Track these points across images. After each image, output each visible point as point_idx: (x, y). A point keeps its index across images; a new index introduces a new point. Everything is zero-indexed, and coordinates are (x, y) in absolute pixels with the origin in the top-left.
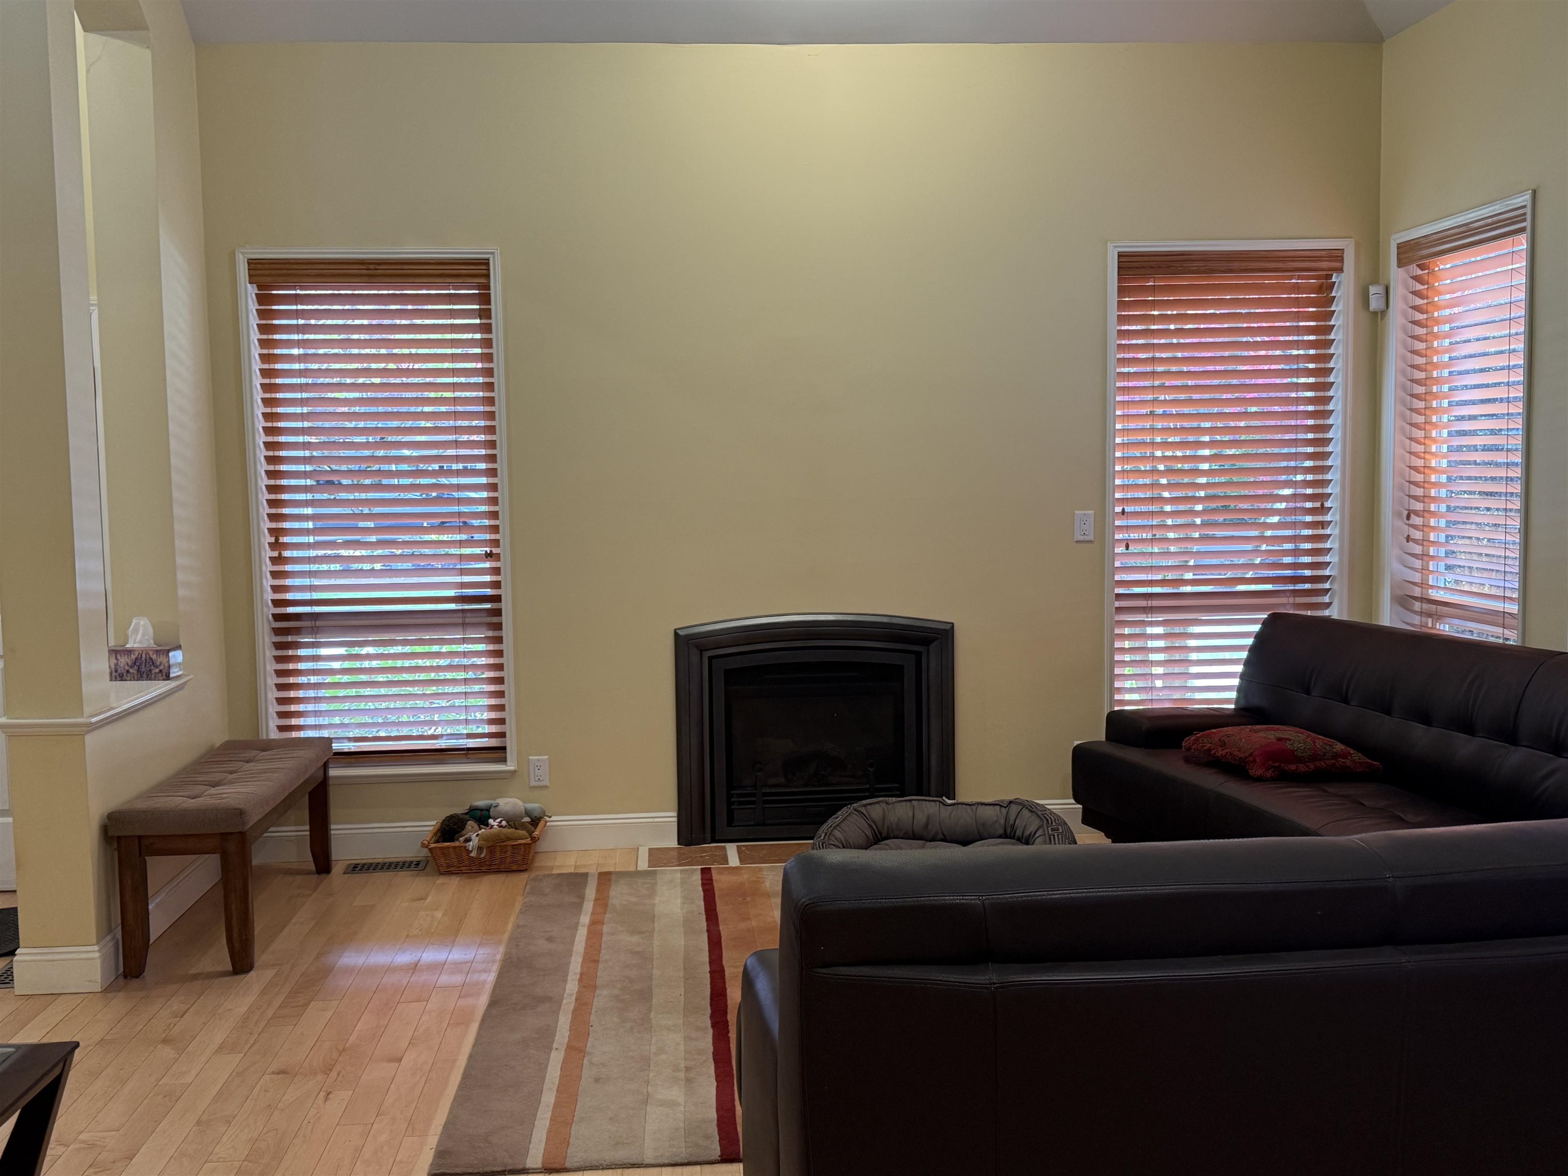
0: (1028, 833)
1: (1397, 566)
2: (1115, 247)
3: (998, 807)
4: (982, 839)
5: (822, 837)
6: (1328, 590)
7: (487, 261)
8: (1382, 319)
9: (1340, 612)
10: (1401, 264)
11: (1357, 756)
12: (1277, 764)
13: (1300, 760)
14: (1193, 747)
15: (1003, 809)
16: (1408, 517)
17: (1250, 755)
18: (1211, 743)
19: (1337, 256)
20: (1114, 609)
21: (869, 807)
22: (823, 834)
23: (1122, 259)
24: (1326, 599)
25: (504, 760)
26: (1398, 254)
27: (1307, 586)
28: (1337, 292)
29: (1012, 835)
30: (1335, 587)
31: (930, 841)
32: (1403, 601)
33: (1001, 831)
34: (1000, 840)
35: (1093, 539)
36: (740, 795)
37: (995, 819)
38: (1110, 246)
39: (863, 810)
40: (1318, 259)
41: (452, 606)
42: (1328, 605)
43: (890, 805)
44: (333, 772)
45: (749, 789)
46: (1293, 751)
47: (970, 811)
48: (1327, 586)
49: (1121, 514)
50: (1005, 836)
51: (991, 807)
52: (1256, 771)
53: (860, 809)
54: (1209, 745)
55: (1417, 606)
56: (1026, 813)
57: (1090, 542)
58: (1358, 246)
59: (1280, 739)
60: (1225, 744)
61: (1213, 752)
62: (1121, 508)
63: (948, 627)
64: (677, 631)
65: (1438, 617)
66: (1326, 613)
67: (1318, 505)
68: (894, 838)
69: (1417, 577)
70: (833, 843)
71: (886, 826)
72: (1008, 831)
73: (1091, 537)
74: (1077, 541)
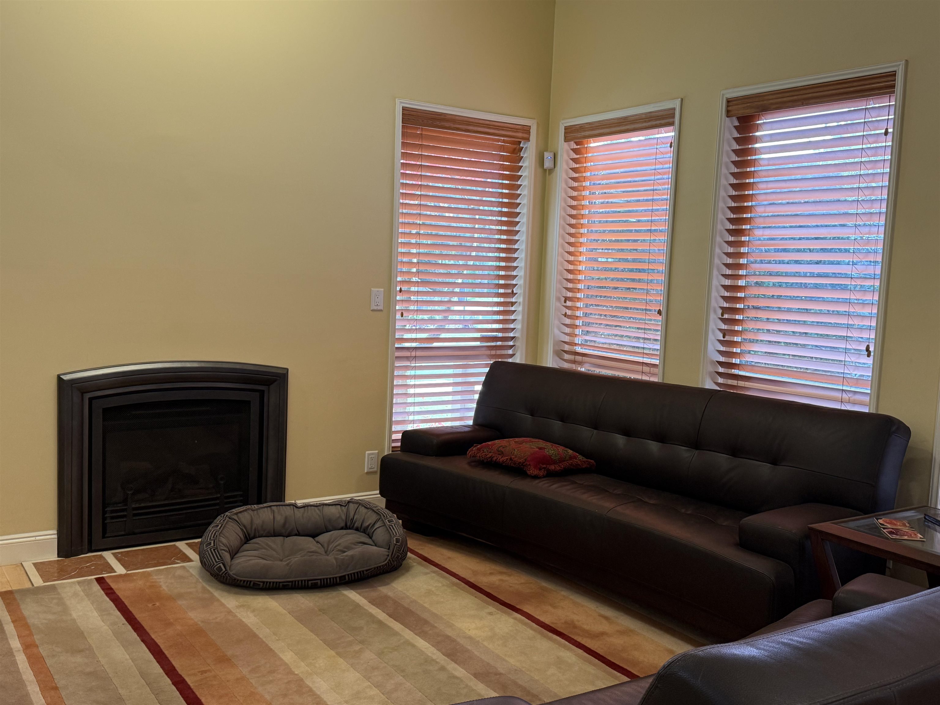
0: (367, 524)
1: (556, 331)
2: (401, 102)
3: (339, 507)
4: (327, 532)
5: (212, 544)
6: (511, 347)
8: (550, 174)
9: (521, 359)
10: (566, 140)
11: (580, 457)
12: (544, 466)
13: (554, 462)
14: (478, 455)
15: (343, 508)
16: (565, 302)
17: (526, 460)
18: (490, 452)
19: (526, 130)
20: (394, 358)
21: (239, 515)
22: (212, 542)
24: (510, 352)
26: (565, 133)
27: (499, 343)
28: (524, 154)
29: (351, 527)
30: (518, 344)
31: (287, 537)
32: (559, 353)
33: (343, 524)
34: (344, 532)
35: (382, 309)
36: (112, 511)
37: (338, 515)
38: (398, 101)
39: (235, 517)
40: (517, 130)
42: (512, 356)
43: (255, 512)
45: (119, 505)
46: (550, 456)
47: (318, 511)
48: (511, 343)
49: (399, 292)
50: (346, 527)
51: (334, 507)
52: (532, 471)
53: (233, 517)
54: (490, 454)
55: (567, 357)
56: (362, 510)
57: (381, 310)
58: (538, 124)
59: (540, 448)
60: (503, 453)
61: (494, 459)
62: (399, 288)
63: (285, 372)
65: (581, 363)
66: (510, 360)
67: (510, 291)
68: (259, 537)
69: (567, 339)
70: (223, 548)
71: (253, 528)
72: (348, 524)
73: (380, 308)
74: (373, 310)
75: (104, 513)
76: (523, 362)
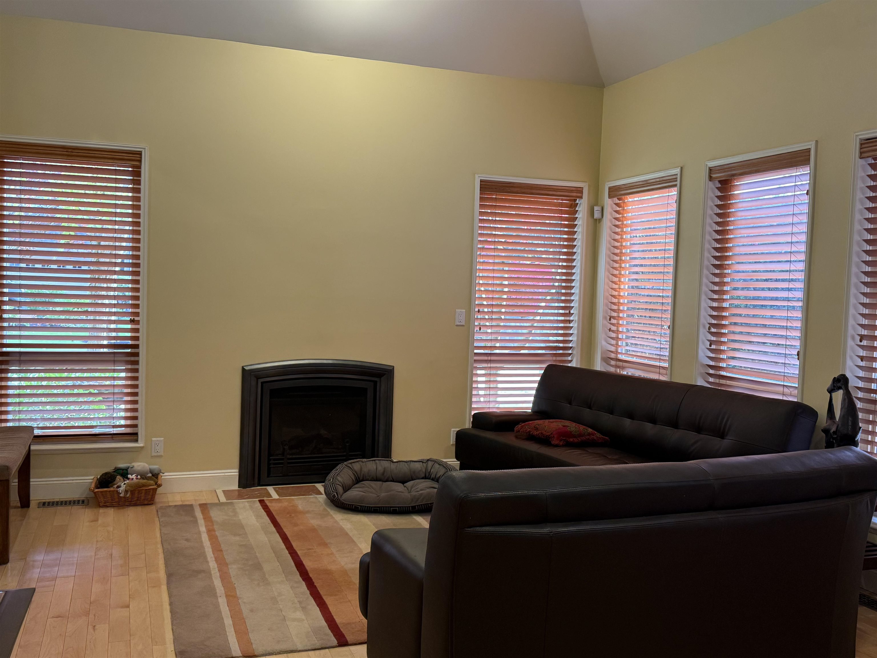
0: (439, 476)
1: (604, 343)
2: (479, 177)
3: (422, 463)
4: (413, 480)
5: (331, 481)
6: (570, 354)
7: (140, 153)
8: (599, 222)
9: (577, 364)
10: (610, 197)
11: (598, 435)
12: (564, 438)
13: (574, 436)
14: (521, 430)
15: (424, 464)
16: (610, 320)
17: (551, 434)
18: (530, 428)
19: (580, 190)
20: (473, 361)
21: (353, 464)
22: (332, 479)
23: (482, 183)
24: (570, 358)
25: (136, 441)
26: (609, 192)
27: (561, 352)
28: (579, 208)
29: (429, 477)
30: (574, 352)
31: (385, 482)
32: (606, 360)
33: (423, 475)
34: (423, 480)
35: (464, 325)
36: (275, 460)
37: (420, 469)
38: (476, 176)
39: (350, 465)
40: (572, 191)
41: (106, 350)
42: (571, 361)
43: (364, 463)
44: (33, 447)
45: (279, 456)
46: (571, 432)
47: (406, 465)
48: (570, 352)
49: (477, 312)
50: (425, 478)
51: (418, 463)
52: (554, 442)
53: (349, 465)
54: (529, 430)
55: (613, 363)
56: (437, 466)
57: (463, 326)
58: (589, 186)
59: (564, 426)
60: (537, 429)
61: (531, 433)
62: (478, 309)
63: (391, 368)
64: (244, 367)
65: (623, 368)
66: (569, 365)
67: (568, 312)
68: (366, 480)
69: (613, 349)
70: (338, 483)
71: (362, 474)
72: (427, 475)
73: (463, 323)
74: (457, 325)
75: (269, 460)
76: (579, 366)
